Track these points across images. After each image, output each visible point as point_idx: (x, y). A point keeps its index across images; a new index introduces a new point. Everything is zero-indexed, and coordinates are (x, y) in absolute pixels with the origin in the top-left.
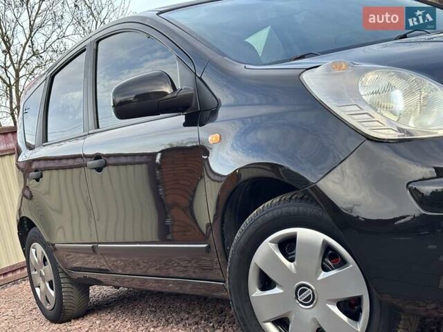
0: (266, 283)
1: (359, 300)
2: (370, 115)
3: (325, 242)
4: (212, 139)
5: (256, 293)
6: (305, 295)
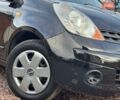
0: (19, 65)
4: (18, 14)
5: (15, 67)
6: (30, 72)
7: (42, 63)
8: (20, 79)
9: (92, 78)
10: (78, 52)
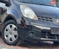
8: (7, 36)
9: (31, 34)
10: (27, 24)
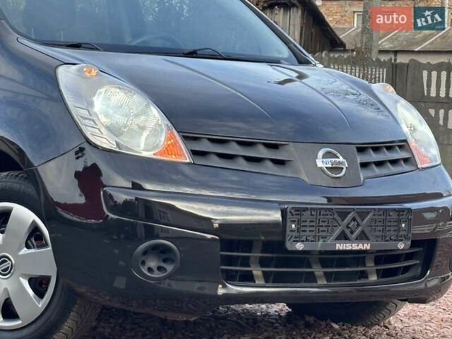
1: (48, 279)
2: (94, 122)
3: (34, 222)
6: (4, 266)
7: (34, 236)
9: (153, 263)
